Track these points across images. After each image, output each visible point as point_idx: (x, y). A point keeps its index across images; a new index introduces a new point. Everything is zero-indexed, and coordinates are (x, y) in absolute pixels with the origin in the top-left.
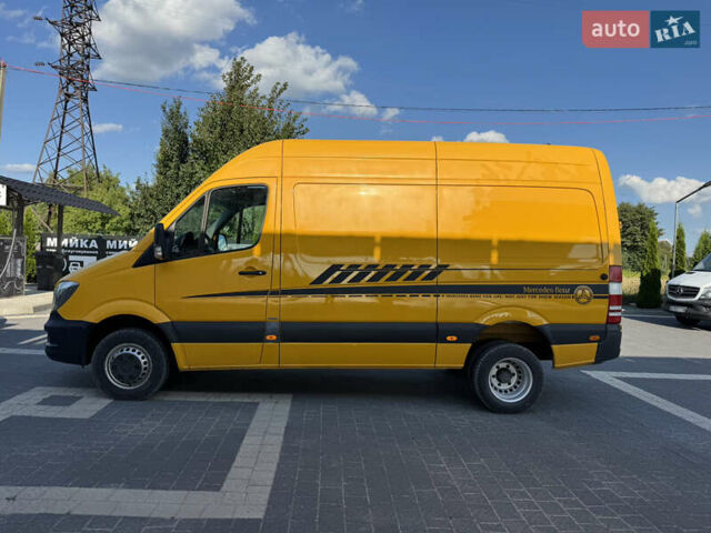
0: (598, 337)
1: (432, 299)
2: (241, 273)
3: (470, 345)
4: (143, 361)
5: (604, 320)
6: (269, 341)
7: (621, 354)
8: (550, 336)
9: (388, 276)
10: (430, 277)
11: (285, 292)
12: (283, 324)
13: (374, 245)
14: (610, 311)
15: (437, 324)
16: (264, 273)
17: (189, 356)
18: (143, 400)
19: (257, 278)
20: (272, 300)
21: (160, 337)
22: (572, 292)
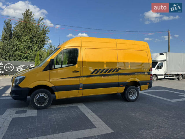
0: (149, 83)
1: (117, 77)
2: (73, 72)
3: (125, 87)
4: (46, 98)
5: (149, 80)
6: (80, 89)
7: (152, 86)
8: (140, 84)
9: (108, 71)
10: (117, 71)
11: (84, 77)
12: (83, 85)
13: (104, 64)
14: (151, 77)
15: (118, 82)
16: (79, 72)
17: (59, 95)
18: (46, 109)
19: (77, 73)
20: (81, 79)
21: (51, 90)
22: (144, 74)
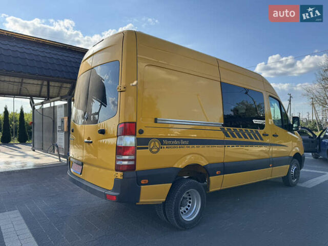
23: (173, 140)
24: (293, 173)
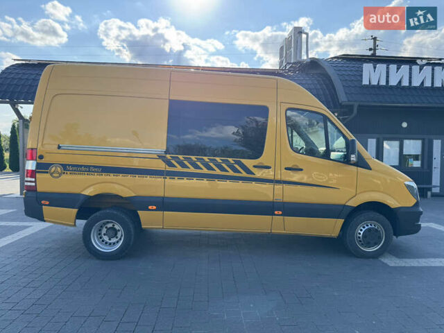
23: (81, 166)
24: (361, 236)
